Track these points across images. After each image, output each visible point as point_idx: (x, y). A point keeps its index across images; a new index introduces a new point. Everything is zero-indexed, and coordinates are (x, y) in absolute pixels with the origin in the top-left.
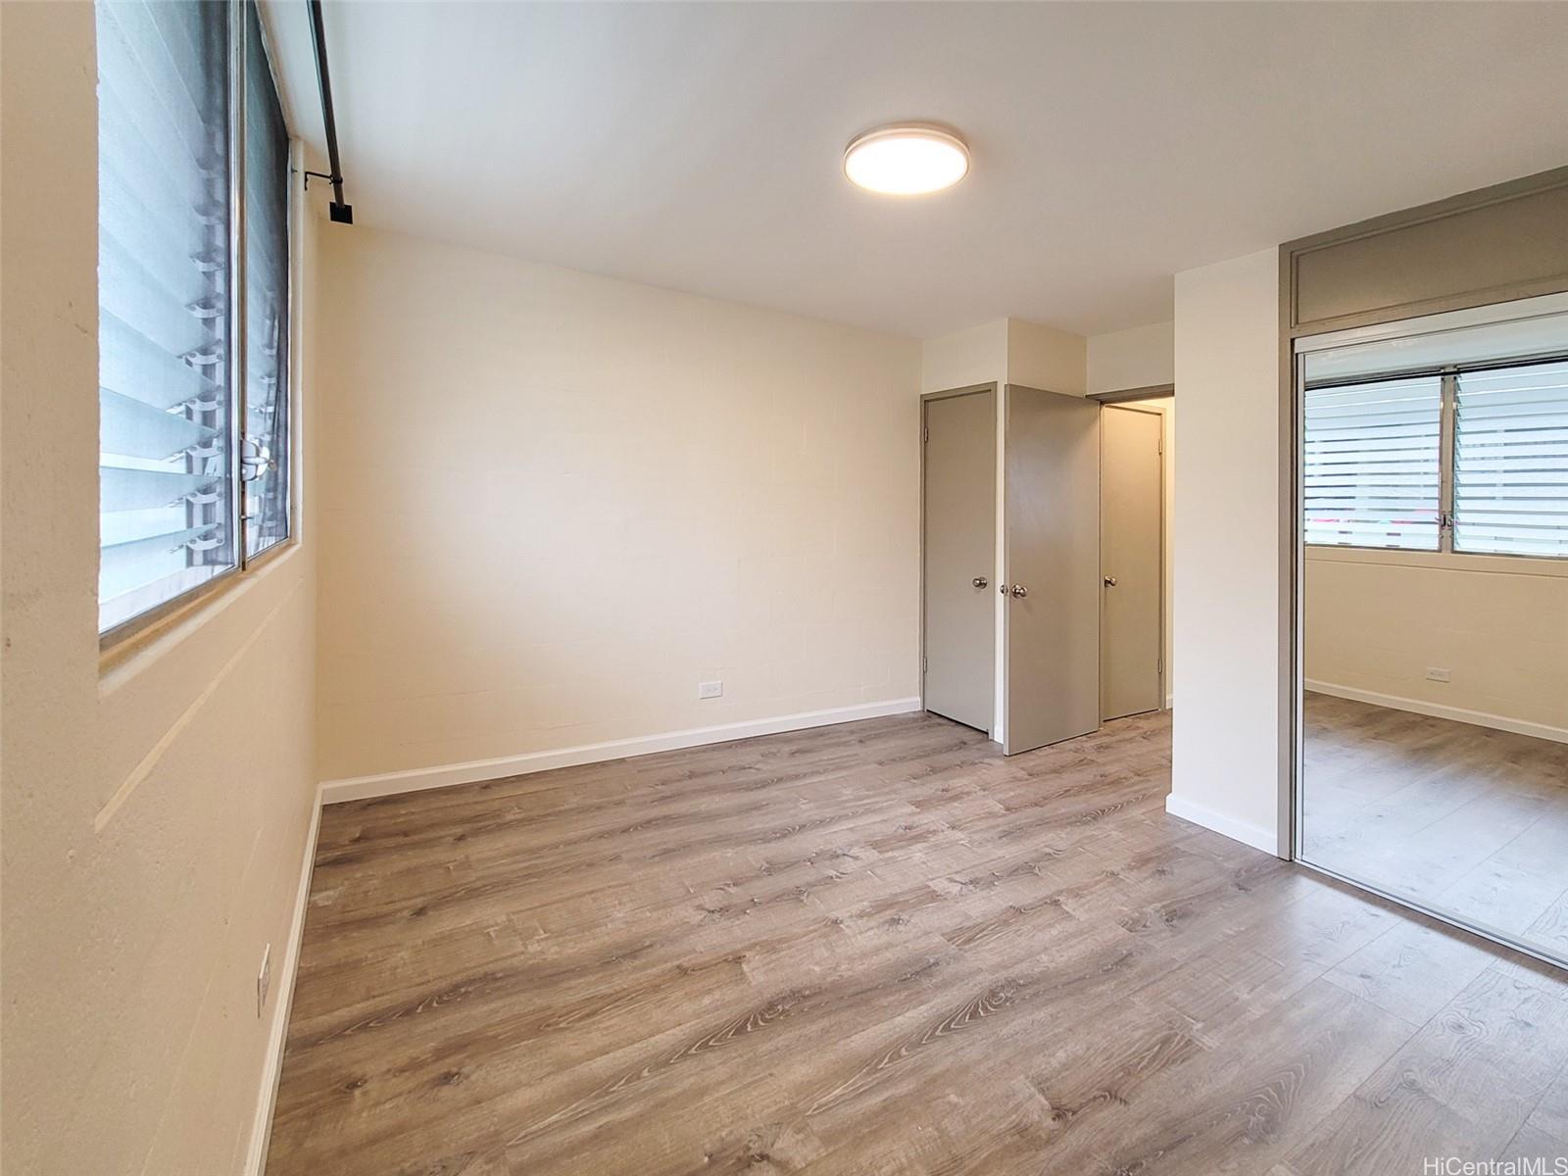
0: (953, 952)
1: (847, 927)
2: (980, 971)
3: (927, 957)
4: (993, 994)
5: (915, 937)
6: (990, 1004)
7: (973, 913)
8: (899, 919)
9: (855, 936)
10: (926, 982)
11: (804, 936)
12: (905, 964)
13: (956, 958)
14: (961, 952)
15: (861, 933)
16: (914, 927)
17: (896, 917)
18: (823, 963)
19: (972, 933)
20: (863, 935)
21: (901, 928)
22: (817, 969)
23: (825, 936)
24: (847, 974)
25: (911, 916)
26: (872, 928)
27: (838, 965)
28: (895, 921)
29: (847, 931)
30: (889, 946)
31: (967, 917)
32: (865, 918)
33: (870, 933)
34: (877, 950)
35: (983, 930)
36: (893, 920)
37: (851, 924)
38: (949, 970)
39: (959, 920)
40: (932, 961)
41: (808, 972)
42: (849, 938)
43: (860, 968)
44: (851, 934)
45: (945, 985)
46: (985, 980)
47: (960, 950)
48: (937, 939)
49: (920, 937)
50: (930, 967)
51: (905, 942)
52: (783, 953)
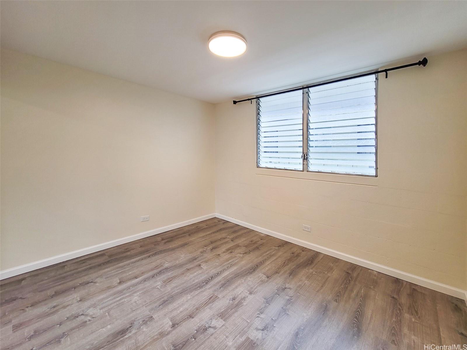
0: (216, 293)
1: (247, 293)
2: (209, 289)
3: (223, 289)
4: (207, 283)
5: (227, 294)
6: (208, 281)
7: (208, 310)
8: (232, 300)
9: (244, 290)
10: (223, 282)
11: (257, 287)
12: (228, 285)
13: (215, 291)
14: (213, 293)
15: (242, 292)
16: (227, 298)
17: (234, 301)
18: (248, 281)
19: (210, 301)
20: (241, 291)
21: (231, 297)
22: (249, 279)
23: (252, 288)
24: (242, 279)
25: (229, 303)
26: (240, 294)
27: (245, 281)
28: (234, 299)
29: (246, 291)
30: (234, 290)
31: (210, 308)
32: (243, 297)
33: (240, 292)
34: (236, 287)
35: (206, 303)
36: (234, 300)
37: (246, 294)
38: (218, 286)
39: (213, 306)
40: (222, 288)
41: (251, 278)
42: (245, 289)
43: (239, 282)
44: (245, 290)
45: (218, 283)
46: (208, 286)
47: (214, 294)
48: (220, 296)
49: (225, 295)
50: (222, 286)
51: (230, 292)
52: (259, 281)
